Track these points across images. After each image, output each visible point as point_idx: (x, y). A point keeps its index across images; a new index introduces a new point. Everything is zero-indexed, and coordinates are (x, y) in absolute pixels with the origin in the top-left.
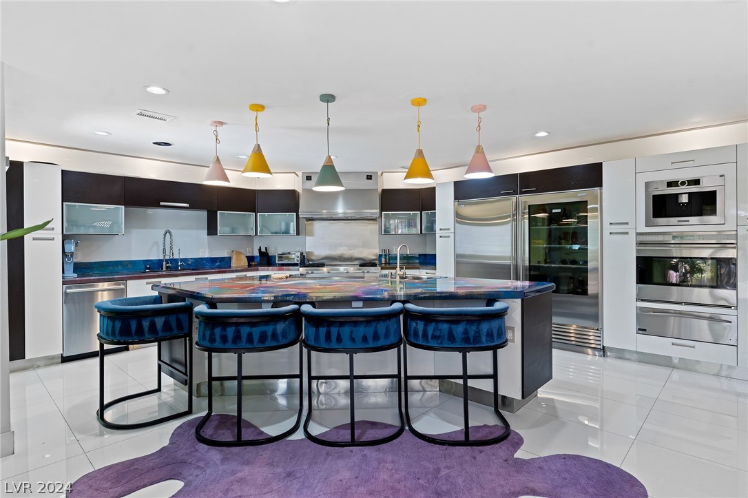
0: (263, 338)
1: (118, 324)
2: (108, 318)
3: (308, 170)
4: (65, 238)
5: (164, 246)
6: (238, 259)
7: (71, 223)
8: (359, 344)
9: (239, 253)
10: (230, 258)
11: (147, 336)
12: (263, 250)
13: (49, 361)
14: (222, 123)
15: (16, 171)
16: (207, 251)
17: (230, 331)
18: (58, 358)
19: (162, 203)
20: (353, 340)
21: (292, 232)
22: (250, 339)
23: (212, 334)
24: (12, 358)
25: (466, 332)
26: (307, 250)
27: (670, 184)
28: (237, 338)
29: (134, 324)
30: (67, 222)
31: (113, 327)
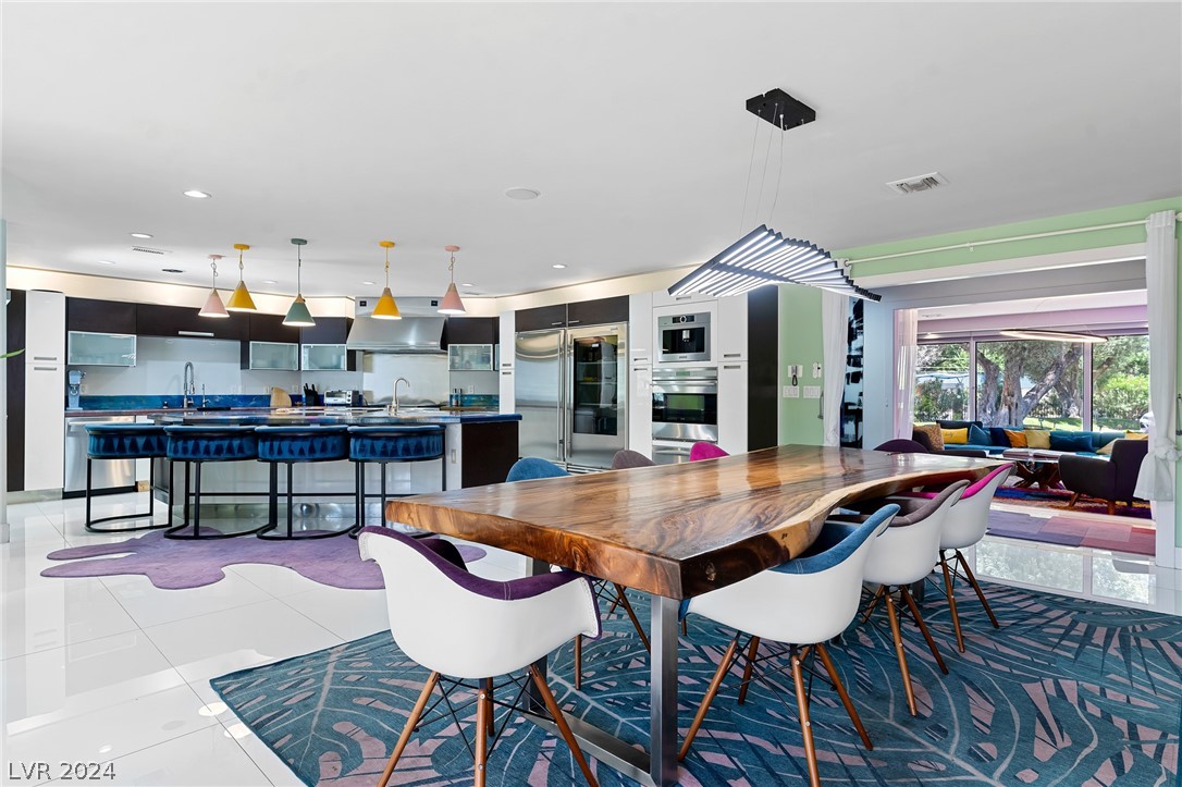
0: (219, 450)
1: (102, 441)
2: (95, 436)
3: (363, 294)
4: (69, 369)
5: (186, 380)
6: (278, 398)
7: (78, 353)
8: (296, 456)
9: (280, 391)
10: (269, 397)
11: (128, 453)
12: (310, 388)
13: (48, 495)
14: (220, 257)
15: (17, 300)
16: (240, 388)
17: (191, 444)
18: (59, 493)
19: (180, 333)
20: (291, 452)
21: (342, 366)
22: (207, 451)
23: (176, 447)
24: (10, 489)
25: (385, 446)
26: (365, 389)
27: (676, 320)
28: (196, 450)
29: (116, 442)
30: (72, 352)
31: (98, 444)
